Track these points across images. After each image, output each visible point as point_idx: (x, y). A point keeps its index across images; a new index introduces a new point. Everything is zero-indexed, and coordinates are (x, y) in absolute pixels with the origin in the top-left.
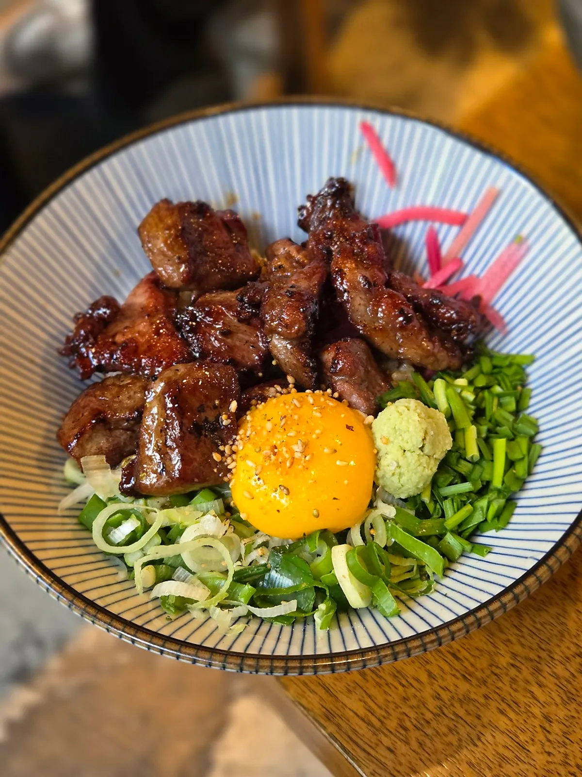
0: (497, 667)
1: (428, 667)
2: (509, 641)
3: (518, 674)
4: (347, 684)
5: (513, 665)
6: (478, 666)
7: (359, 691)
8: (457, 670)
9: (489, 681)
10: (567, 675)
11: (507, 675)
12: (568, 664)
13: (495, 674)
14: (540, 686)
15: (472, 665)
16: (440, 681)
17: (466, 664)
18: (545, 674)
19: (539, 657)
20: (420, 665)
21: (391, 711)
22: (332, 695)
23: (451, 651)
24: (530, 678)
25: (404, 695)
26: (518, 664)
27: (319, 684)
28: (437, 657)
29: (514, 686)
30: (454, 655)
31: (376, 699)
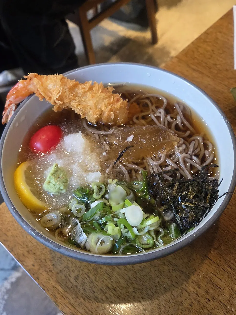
0: (129, 293)
1: (106, 295)
2: (132, 283)
3: (135, 295)
4: (79, 303)
5: (134, 292)
6: (123, 293)
7: (83, 305)
8: (115, 295)
9: (126, 298)
10: (151, 294)
11: (132, 295)
12: (152, 290)
13: (128, 296)
14: (143, 299)
15: (120, 293)
16: (110, 299)
17: (118, 292)
18: (144, 294)
19: (143, 288)
20: (103, 294)
21: (93, 312)
22: (74, 307)
23: (114, 288)
24: (140, 296)
25: (98, 306)
26: (136, 291)
27: (69, 304)
28: (109, 291)
29: (134, 299)
30: (114, 290)
31: (88, 308)
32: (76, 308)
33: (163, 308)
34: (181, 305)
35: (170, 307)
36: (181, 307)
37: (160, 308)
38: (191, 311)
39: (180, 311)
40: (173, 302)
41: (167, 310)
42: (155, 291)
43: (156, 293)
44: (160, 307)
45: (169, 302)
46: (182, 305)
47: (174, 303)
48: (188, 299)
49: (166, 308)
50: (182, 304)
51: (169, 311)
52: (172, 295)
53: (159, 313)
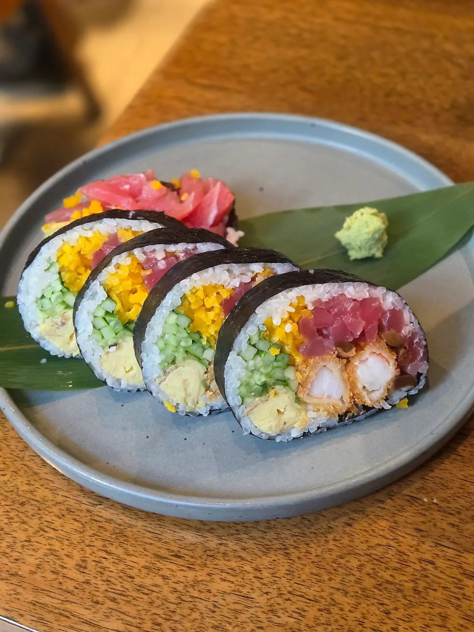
32: (102, 624)
33: (295, 551)
34: (329, 532)
35: (308, 544)
36: (331, 537)
37: (288, 553)
38: (353, 534)
39: (332, 543)
40: (311, 533)
41: (304, 551)
42: (266, 525)
43: (270, 528)
44: (287, 551)
45: (303, 536)
46: (331, 530)
47: (315, 533)
48: (341, 515)
49: (301, 549)
50: (331, 528)
51: (307, 552)
52: (303, 520)
53: (290, 563)
